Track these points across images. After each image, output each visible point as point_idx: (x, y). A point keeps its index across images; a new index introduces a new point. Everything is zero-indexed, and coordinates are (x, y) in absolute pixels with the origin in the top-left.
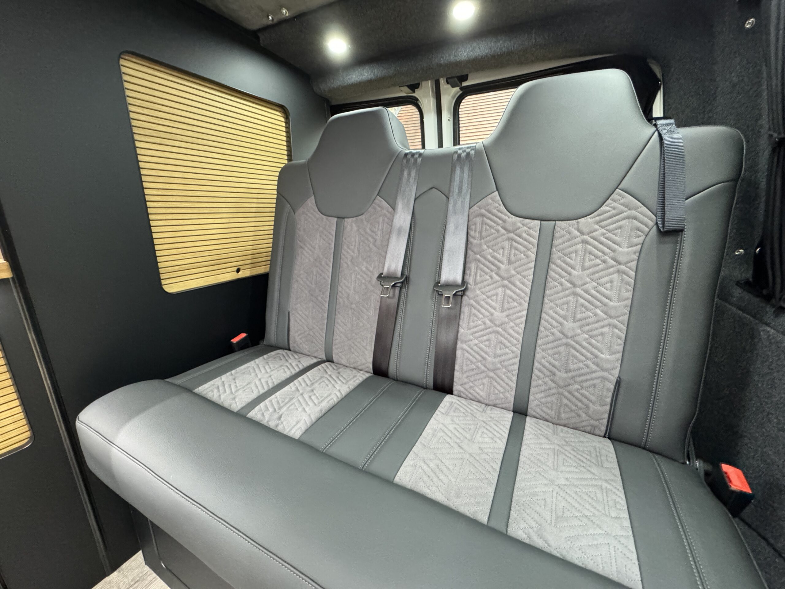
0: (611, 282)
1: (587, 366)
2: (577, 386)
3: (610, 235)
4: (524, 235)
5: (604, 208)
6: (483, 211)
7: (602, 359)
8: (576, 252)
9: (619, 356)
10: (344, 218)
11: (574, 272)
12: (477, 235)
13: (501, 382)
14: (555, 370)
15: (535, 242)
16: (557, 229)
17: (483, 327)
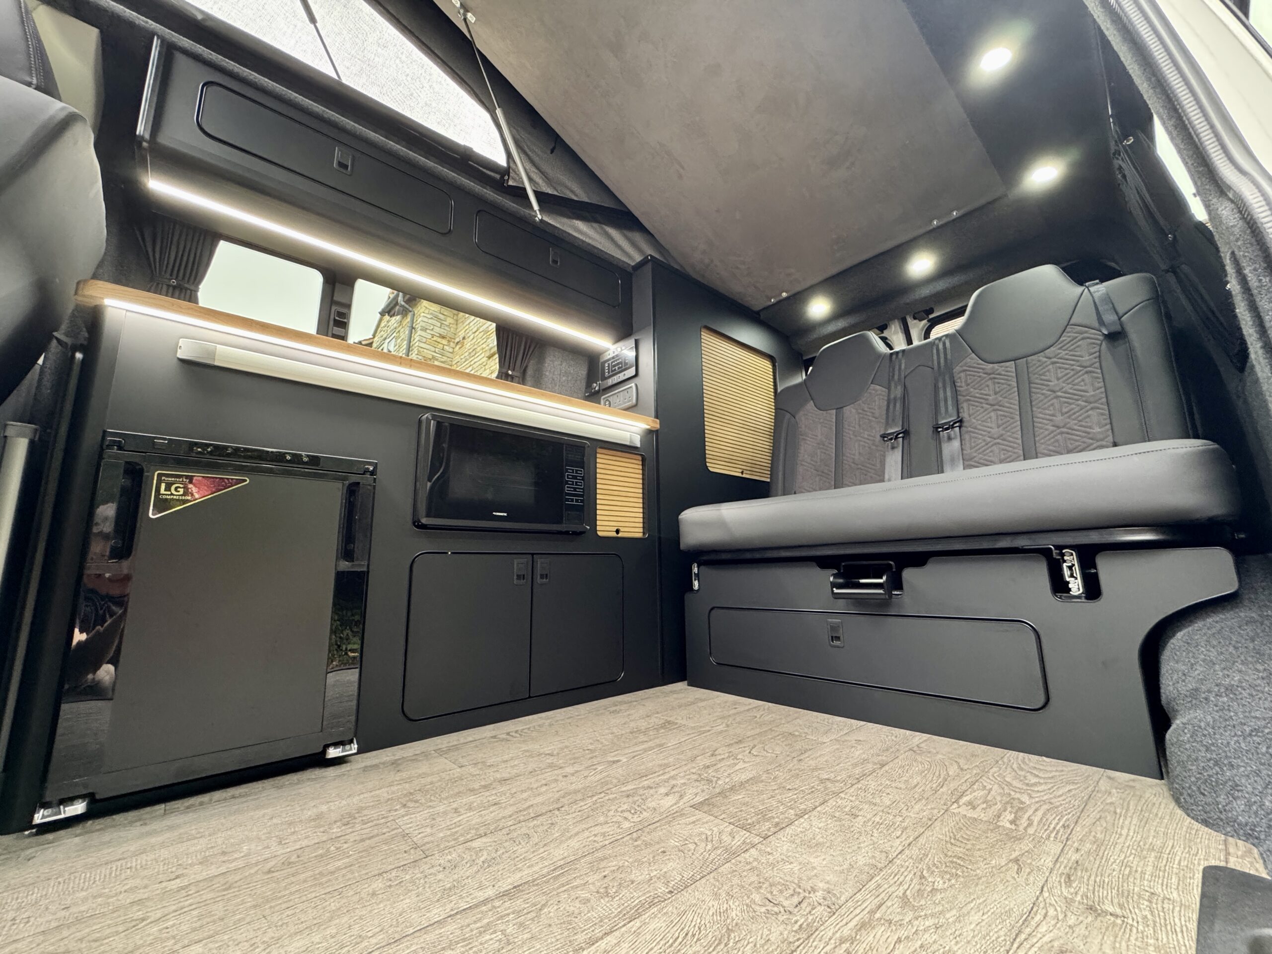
0: (1083, 380)
1: (1084, 442)
3: (1071, 353)
4: (1003, 373)
5: (1061, 339)
6: (965, 368)
8: (1048, 371)
9: (1109, 427)
10: (842, 408)
12: (963, 384)
15: (1014, 375)
16: (1029, 362)
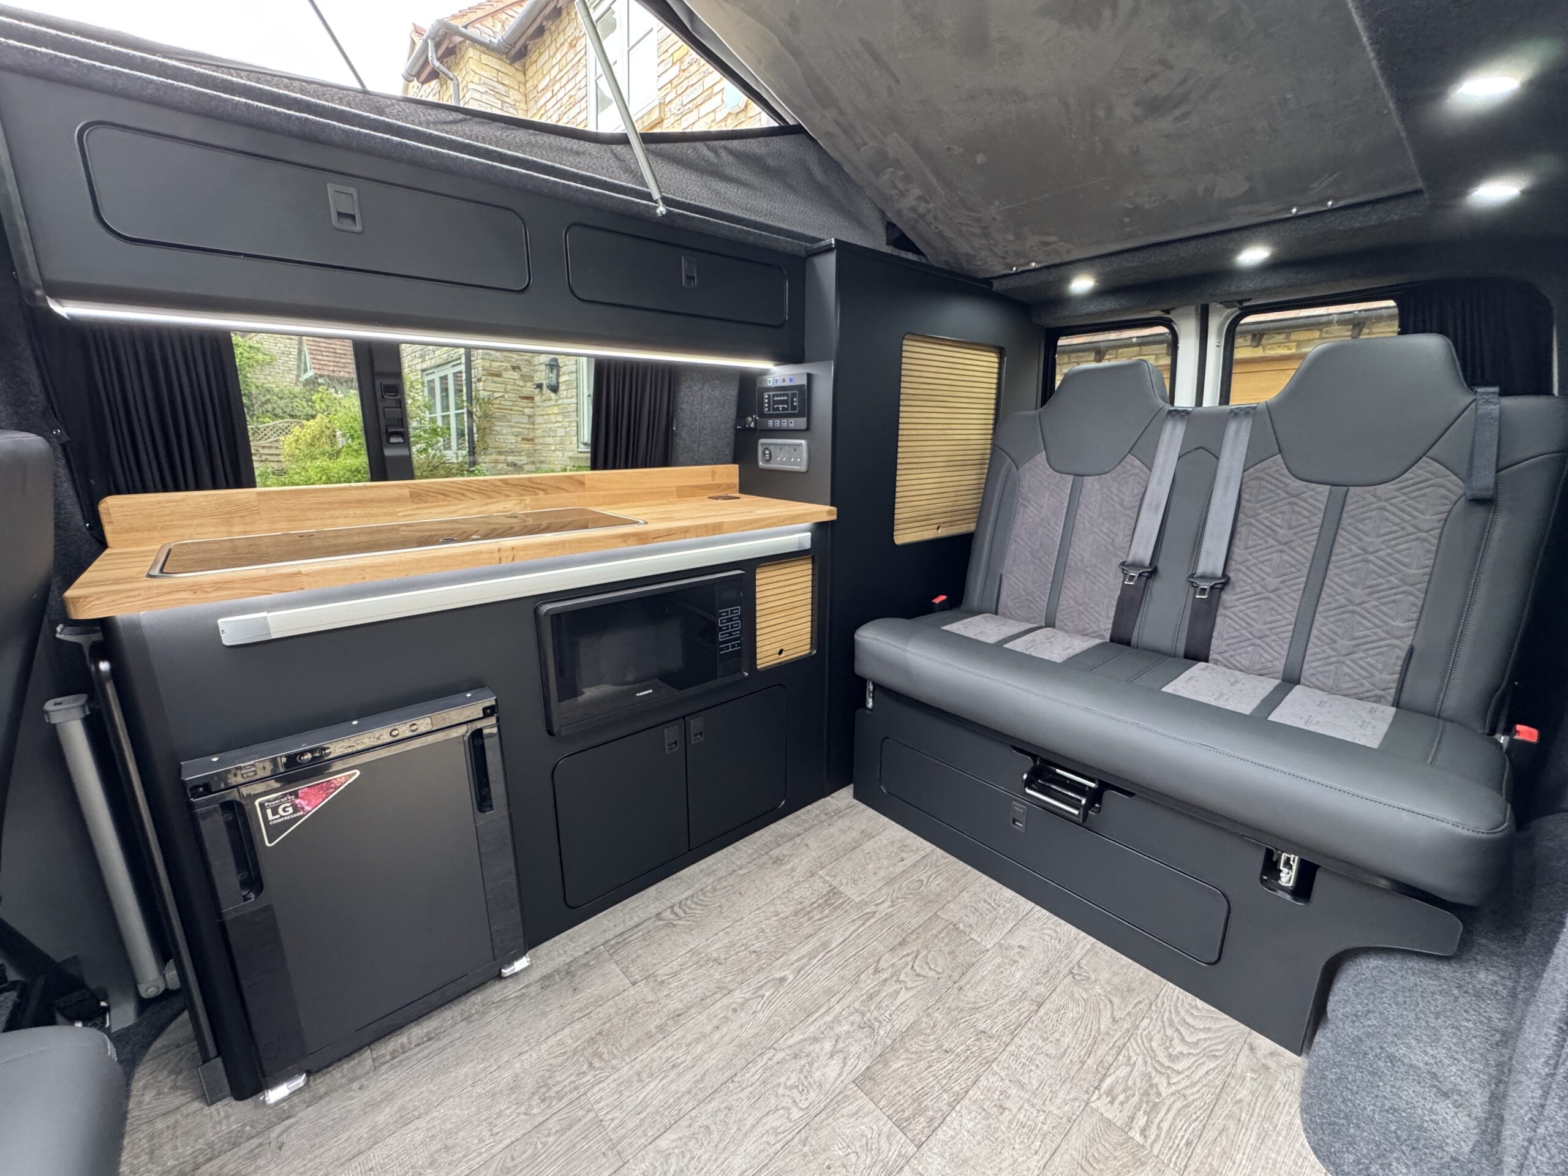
0: (1410, 549)
1: (1376, 634)
2: (1362, 654)
3: (1411, 502)
4: (1310, 500)
5: (1407, 475)
6: (1261, 475)
7: (1393, 626)
8: (1369, 518)
9: (1413, 623)
10: (1083, 476)
11: (1366, 538)
12: (1251, 498)
13: (1270, 651)
14: (1335, 637)
16: (1350, 494)
17: (1251, 593)
